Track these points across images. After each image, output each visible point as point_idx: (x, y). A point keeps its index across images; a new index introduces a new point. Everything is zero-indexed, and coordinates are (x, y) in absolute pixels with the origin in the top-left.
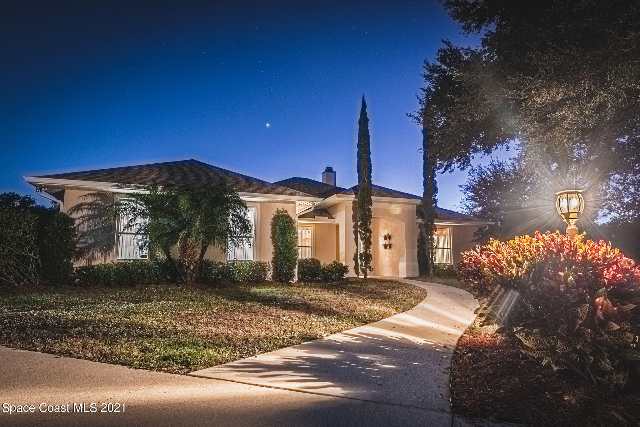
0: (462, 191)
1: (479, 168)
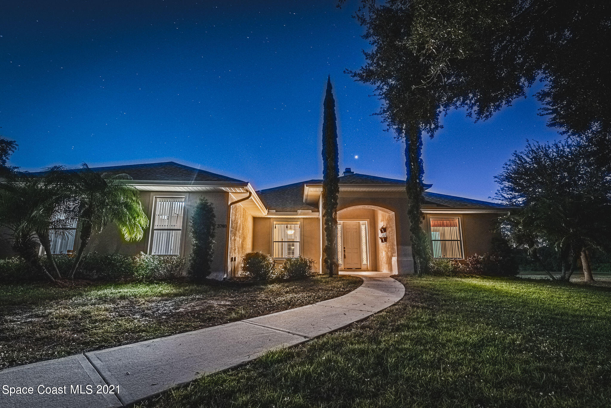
0: (496, 181)
1: (515, 156)
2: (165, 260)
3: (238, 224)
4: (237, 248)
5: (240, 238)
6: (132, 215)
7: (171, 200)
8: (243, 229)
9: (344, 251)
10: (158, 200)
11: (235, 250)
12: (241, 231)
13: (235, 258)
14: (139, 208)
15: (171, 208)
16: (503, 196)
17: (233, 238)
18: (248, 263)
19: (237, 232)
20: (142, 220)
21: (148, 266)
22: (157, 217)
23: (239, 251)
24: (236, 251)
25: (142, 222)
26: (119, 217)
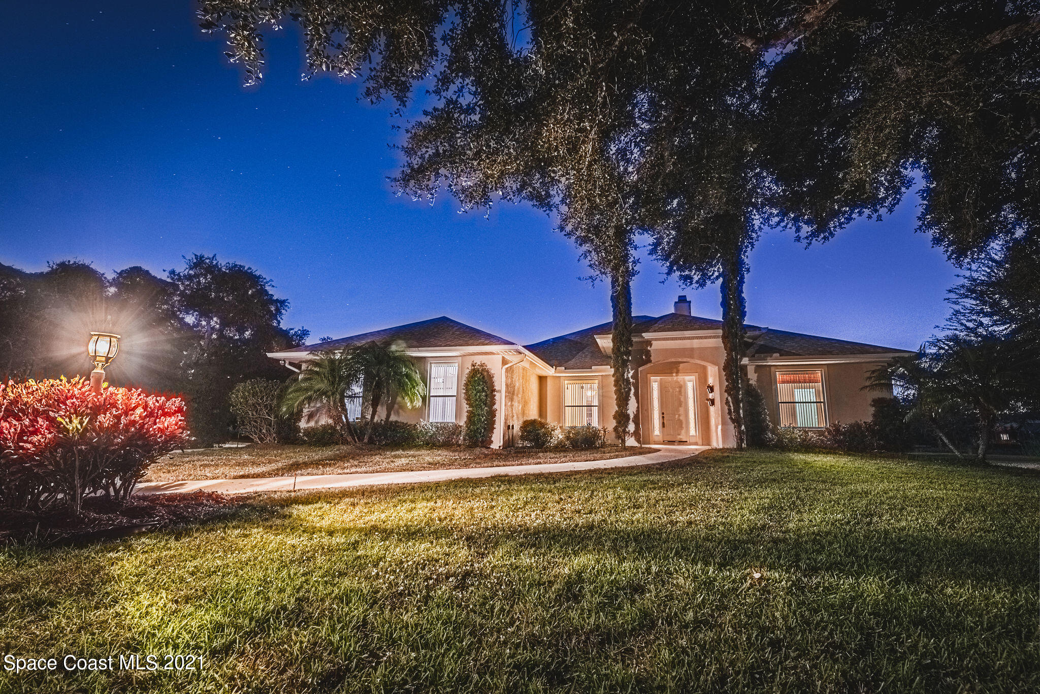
2: (442, 428)
3: (516, 388)
4: (515, 415)
5: (519, 403)
6: (412, 385)
7: (445, 365)
8: (523, 393)
9: (663, 417)
10: (433, 365)
11: (513, 416)
12: (520, 396)
13: (513, 426)
14: (417, 377)
15: (446, 372)
16: (962, 324)
17: (509, 404)
18: (526, 431)
19: (515, 397)
20: (420, 388)
21: (427, 433)
22: (432, 380)
23: (518, 417)
24: (515, 418)
25: (420, 391)
26: (402, 387)
